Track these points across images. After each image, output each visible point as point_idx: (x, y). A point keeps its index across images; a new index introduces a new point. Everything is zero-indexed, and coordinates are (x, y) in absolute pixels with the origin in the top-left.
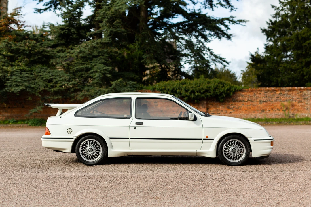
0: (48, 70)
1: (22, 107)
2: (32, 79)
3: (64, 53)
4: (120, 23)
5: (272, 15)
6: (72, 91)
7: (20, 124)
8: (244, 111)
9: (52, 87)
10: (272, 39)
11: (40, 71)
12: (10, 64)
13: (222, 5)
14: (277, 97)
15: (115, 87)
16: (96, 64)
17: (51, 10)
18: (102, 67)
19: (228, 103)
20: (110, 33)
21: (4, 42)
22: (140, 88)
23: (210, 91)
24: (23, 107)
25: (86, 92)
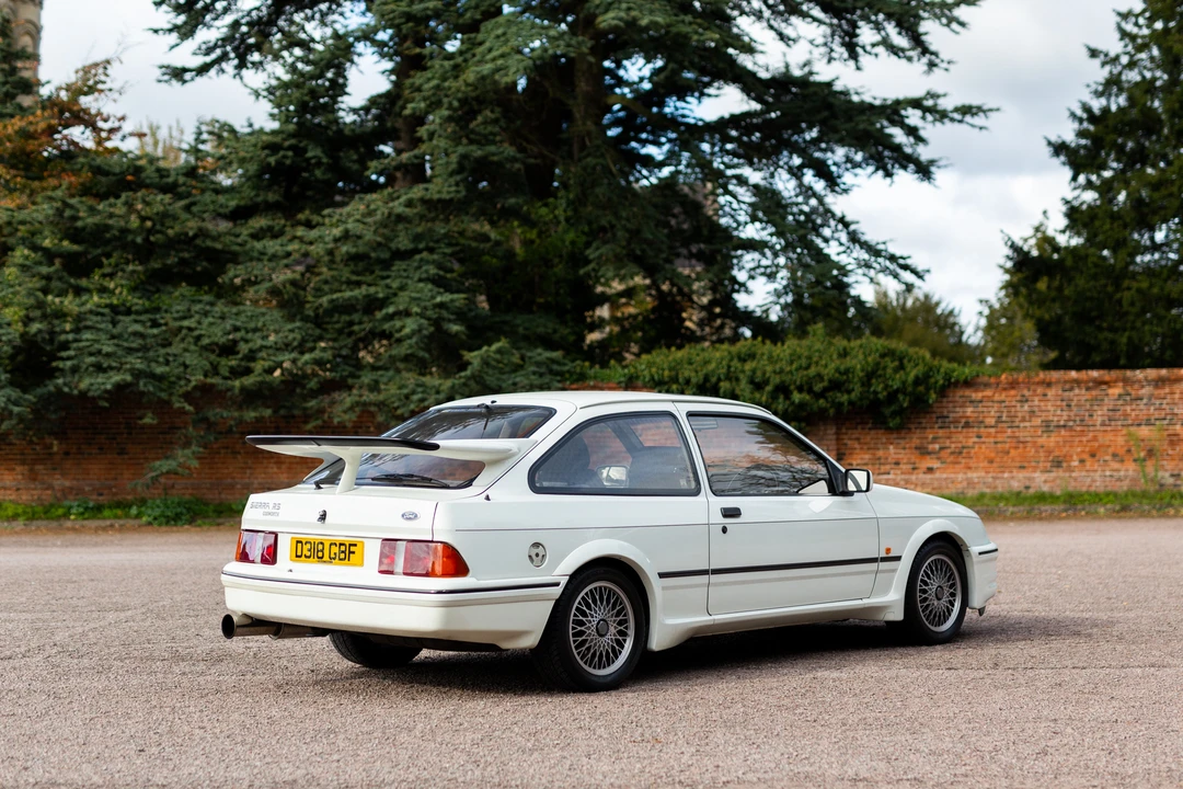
0: (220, 308)
1: (118, 454)
2: (158, 345)
3: (279, 241)
4: (495, 121)
5: (1094, 87)
6: (311, 389)
7: (109, 518)
8: (981, 465)
9: (236, 373)
10: (1094, 178)
11: (189, 310)
12: (71, 286)
13: (895, 50)
14: (1111, 407)
15: (480, 371)
16: (406, 284)
17: (223, 71)
18: (430, 294)
19: (918, 431)
20: (460, 163)
21: (51, 199)
22: (575, 377)
23: (851, 386)
24: (122, 452)
25: (366, 393)
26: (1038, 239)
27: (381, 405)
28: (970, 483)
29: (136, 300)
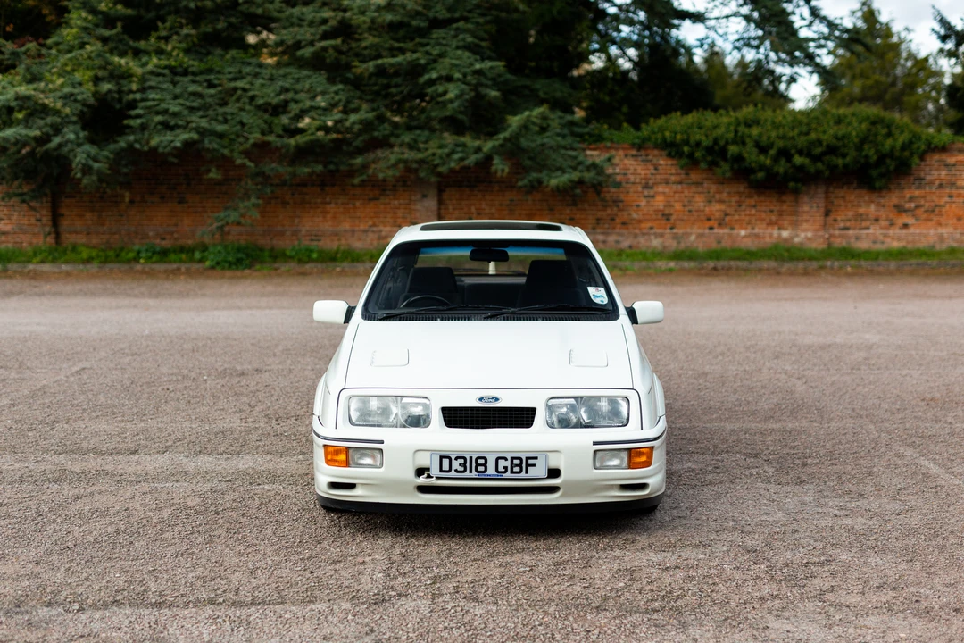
1: (179, 202)
2: (216, 104)
6: (357, 147)
7: (175, 262)
8: (951, 222)
9: (288, 132)
11: (240, 72)
12: (131, 48)
16: (446, 52)
18: (468, 61)
19: (897, 191)
24: (182, 201)
25: (406, 151)
26: (864, 12)
27: (421, 162)
28: (941, 239)
29: (191, 62)
